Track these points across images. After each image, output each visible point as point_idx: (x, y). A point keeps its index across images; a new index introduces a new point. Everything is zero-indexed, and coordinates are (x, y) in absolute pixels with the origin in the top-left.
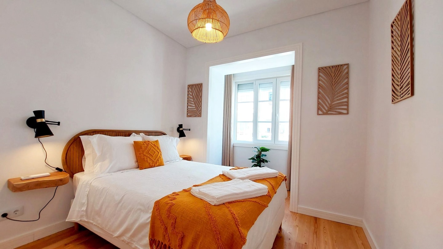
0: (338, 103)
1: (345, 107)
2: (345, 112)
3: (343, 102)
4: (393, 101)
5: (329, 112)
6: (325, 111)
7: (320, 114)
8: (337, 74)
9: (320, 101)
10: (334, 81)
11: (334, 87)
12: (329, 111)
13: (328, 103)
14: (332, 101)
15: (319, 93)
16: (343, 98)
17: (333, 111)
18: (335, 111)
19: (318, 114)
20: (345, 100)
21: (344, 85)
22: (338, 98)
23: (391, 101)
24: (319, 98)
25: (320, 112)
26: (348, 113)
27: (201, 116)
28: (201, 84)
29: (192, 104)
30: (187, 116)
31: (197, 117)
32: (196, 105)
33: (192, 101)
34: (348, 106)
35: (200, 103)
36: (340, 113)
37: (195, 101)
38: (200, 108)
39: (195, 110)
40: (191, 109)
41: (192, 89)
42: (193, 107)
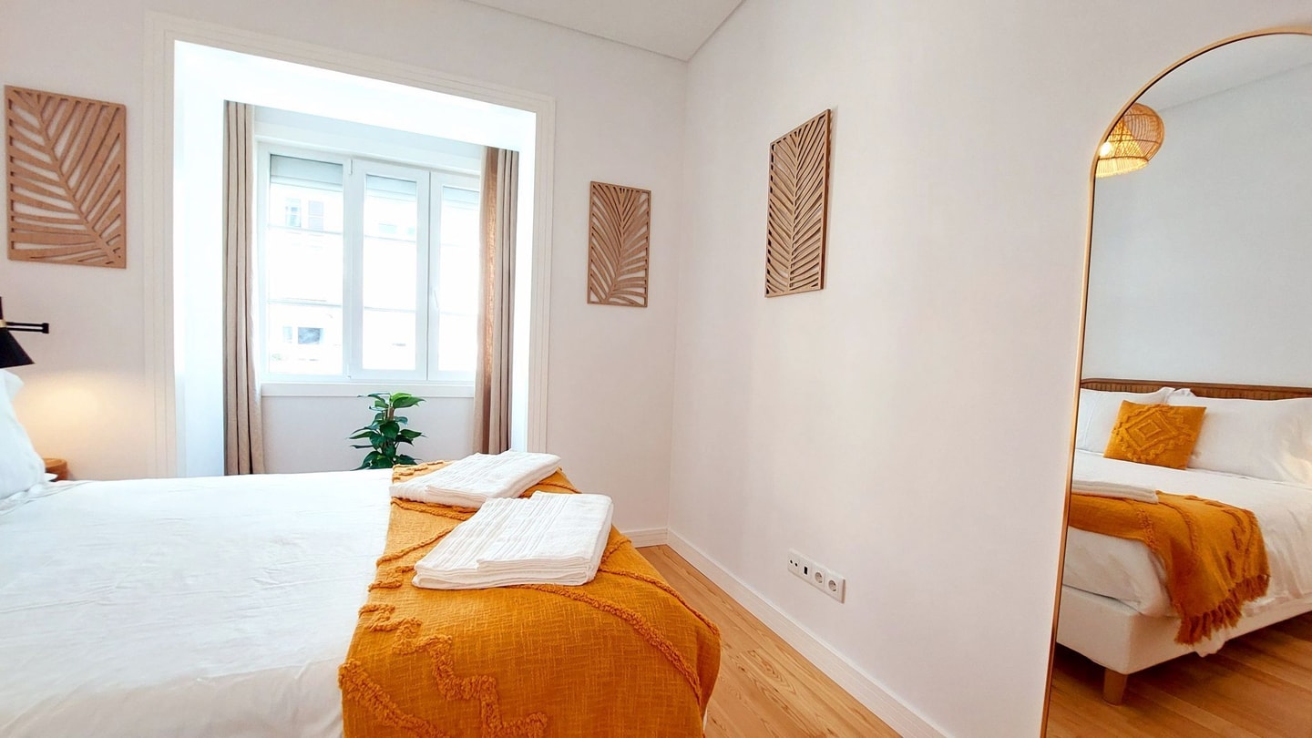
0: (629, 280)
1: (641, 290)
2: (640, 300)
3: (638, 279)
4: (768, 292)
5: (611, 300)
6: (603, 296)
7: (593, 303)
8: (629, 206)
9: (593, 267)
10: (622, 225)
11: (623, 238)
12: (612, 295)
13: (610, 276)
14: (618, 274)
15: (592, 248)
16: (638, 269)
17: (619, 298)
18: (624, 299)
19: (589, 302)
20: (642, 274)
21: (641, 238)
22: (630, 267)
23: (764, 291)
24: (591, 261)
25: (594, 298)
26: (645, 305)
27: (127, 266)
28: (118, 109)
29: (51, 195)
30: (14, 254)
31: (93, 265)
32: (84, 208)
33: (46, 180)
34: (646, 289)
35: (118, 201)
36: (633, 304)
37: (73, 182)
38: (117, 223)
39: (76, 233)
40: (40, 218)
41: (47, 114)
42: (61, 211)
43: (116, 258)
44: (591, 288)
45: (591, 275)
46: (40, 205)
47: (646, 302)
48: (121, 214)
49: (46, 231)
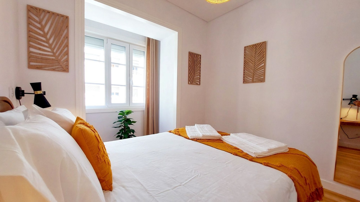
3: (198, 78)
6: (191, 82)
7: (189, 84)
8: (197, 59)
9: (189, 74)
10: (195, 63)
11: (195, 67)
12: (193, 82)
13: (193, 77)
15: (189, 69)
18: (195, 83)
20: (199, 76)
21: (199, 67)
22: (196, 75)
23: (243, 82)
27: (69, 72)
28: (67, 17)
29: (44, 46)
30: (30, 67)
31: (59, 71)
32: (55, 51)
33: (42, 40)
34: (200, 80)
35: (66, 49)
36: (197, 84)
37: (51, 41)
38: (66, 57)
39: (53, 59)
40: (40, 54)
41: (42, 17)
42: (47, 52)
43: (65, 69)
44: (189, 80)
45: (189, 77)
46: (40, 49)
47: (200, 84)
48: (67, 53)
49: (42, 59)
